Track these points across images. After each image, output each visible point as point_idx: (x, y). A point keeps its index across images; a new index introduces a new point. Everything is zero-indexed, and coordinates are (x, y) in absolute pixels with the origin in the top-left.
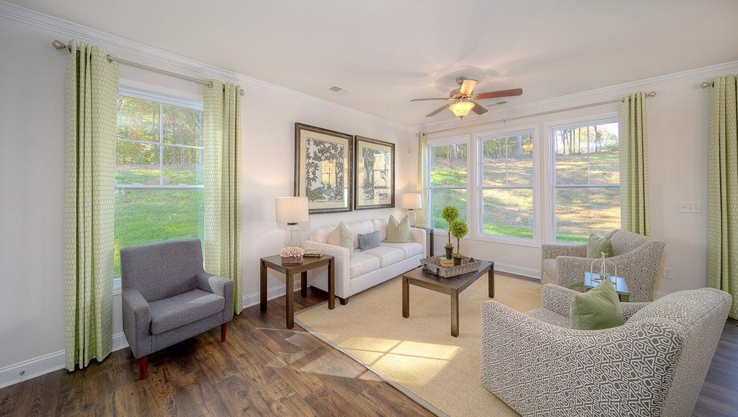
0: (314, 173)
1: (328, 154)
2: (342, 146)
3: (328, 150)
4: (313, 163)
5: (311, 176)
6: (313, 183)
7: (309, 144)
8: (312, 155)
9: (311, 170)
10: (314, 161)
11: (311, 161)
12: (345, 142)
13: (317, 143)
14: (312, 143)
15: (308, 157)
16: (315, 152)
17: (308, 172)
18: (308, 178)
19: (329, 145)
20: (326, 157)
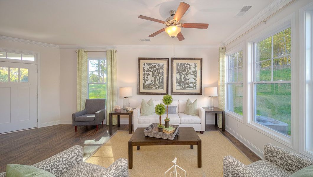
0: (147, 77)
1: (155, 69)
2: (163, 64)
3: (154, 67)
4: (146, 73)
5: (146, 79)
6: (146, 82)
7: (145, 65)
8: (146, 70)
9: (145, 76)
10: (147, 72)
11: (145, 72)
12: (165, 62)
13: (148, 65)
14: (146, 65)
15: (144, 71)
16: (147, 69)
17: (144, 77)
18: (144, 80)
19: (155, 65)
20: (153, 70)
